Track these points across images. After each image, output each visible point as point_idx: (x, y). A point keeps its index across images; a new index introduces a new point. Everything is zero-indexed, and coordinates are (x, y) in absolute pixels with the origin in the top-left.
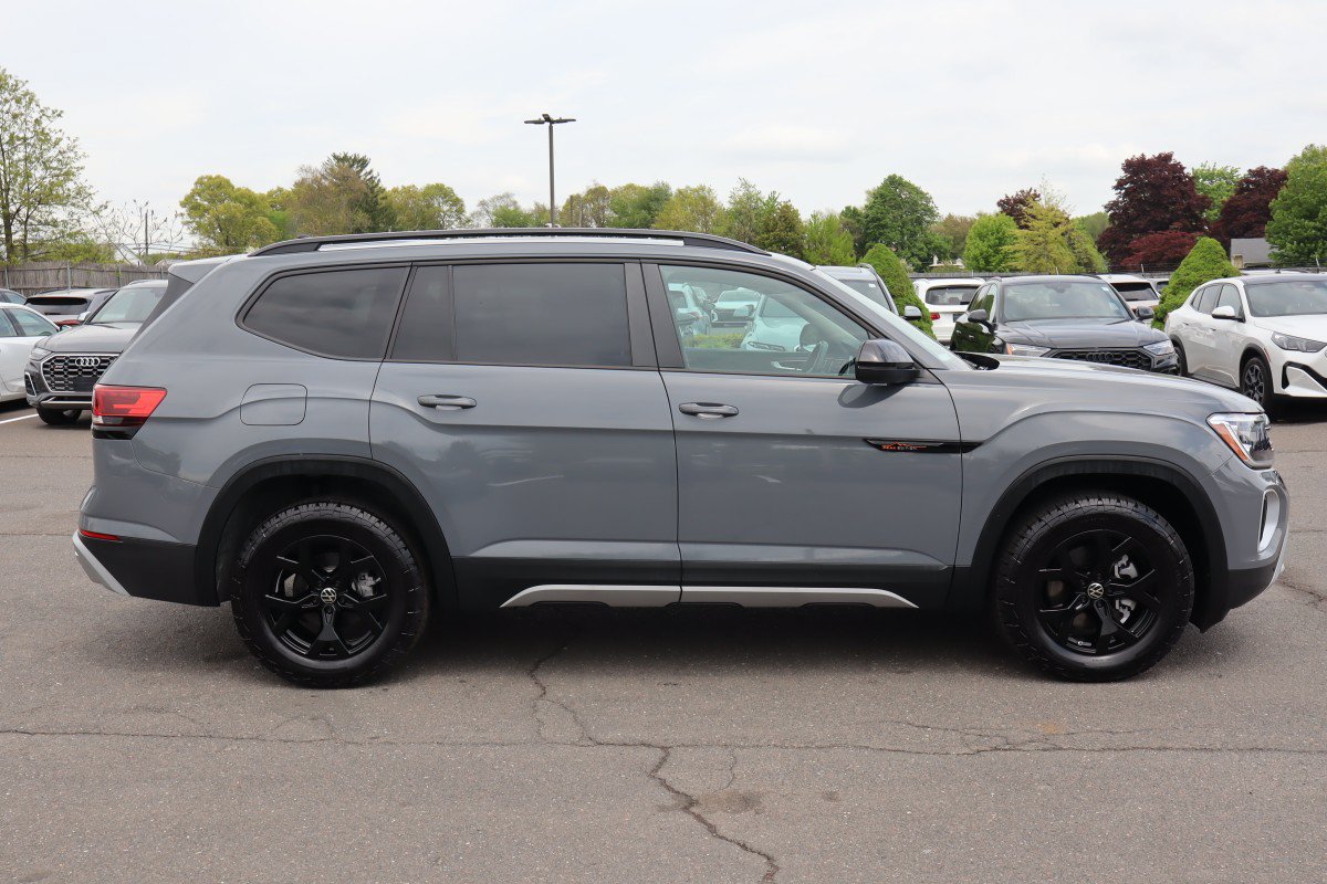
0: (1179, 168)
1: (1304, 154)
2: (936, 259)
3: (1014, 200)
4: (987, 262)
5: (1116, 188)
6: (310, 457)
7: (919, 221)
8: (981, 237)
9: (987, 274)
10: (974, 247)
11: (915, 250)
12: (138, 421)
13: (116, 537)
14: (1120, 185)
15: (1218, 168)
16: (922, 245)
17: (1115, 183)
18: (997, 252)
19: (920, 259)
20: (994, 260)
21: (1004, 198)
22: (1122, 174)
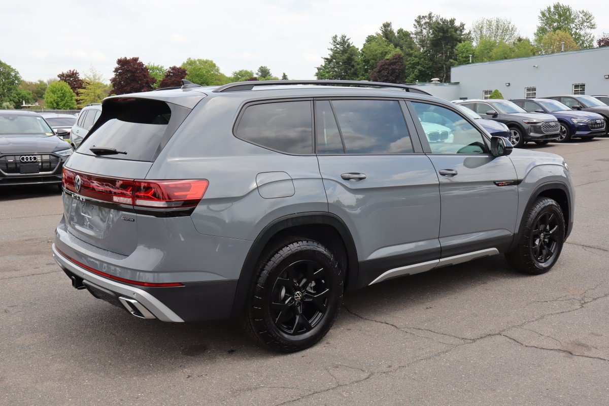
0: (141, 64)
1: (187, 62)
2: (24, 102)
3: (67, 75)
4: (58, 105)
5: (115, 72)
6: (301, 215)
7: (12, 83)
8: (54, 92)
9: (58, 110)
10: (49, 97)
11: (12, 98)
12: (195, 202)
13: (180, 284)
14: (116, 70)
15: (156, 65)
16: (15, 95)
17: (114, 70)
18: (62, 100)
19: (15, 102)
20: (61, 104)
21: (61, 73)
22: (117, 66)
